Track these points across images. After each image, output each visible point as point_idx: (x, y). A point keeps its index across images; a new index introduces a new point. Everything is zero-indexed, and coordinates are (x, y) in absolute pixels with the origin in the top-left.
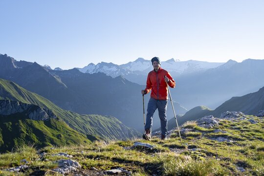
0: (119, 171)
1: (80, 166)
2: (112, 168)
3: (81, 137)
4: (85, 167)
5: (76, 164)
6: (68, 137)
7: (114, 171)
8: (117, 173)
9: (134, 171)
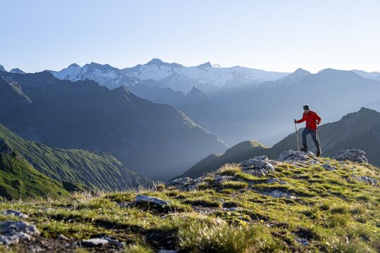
0: (104, 241)
1: (38, 231)
2: (92, 237)
3: (53, 186)
4: (46, 234)
5: (32, 229)
6: (31, 184)
7: (96, 241)
8: (100, 245)
9: (129, 242)
